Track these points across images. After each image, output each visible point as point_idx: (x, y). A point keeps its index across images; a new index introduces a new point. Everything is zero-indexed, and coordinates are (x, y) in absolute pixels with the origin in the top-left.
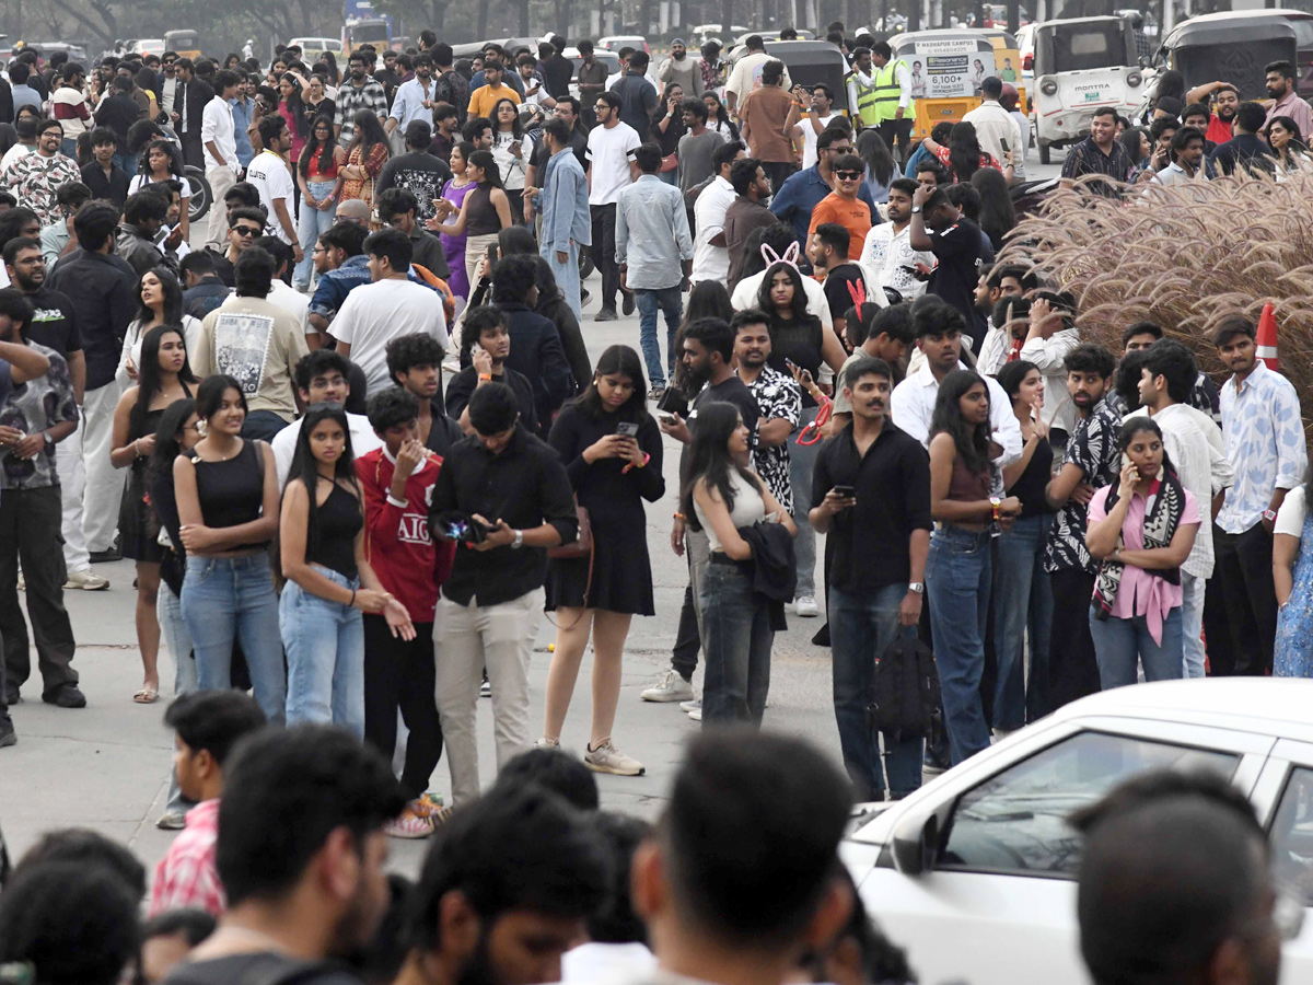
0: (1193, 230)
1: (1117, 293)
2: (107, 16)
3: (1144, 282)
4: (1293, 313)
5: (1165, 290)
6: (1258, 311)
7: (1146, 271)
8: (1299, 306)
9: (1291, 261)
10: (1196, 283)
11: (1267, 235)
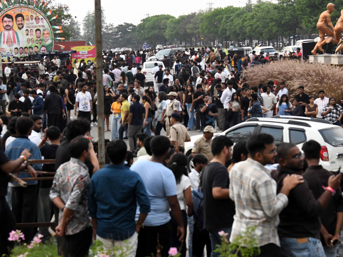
0: (266, 71)
1: (257, 79)
2: (113, 46)
3: (260, 77)
4: (279, 81)
5: (263, 78)
6: (274, 81)
7: (260, 76)
8: (279, 80)
9: (278, 75)
10: (267, 77)
11: (275, 71)
